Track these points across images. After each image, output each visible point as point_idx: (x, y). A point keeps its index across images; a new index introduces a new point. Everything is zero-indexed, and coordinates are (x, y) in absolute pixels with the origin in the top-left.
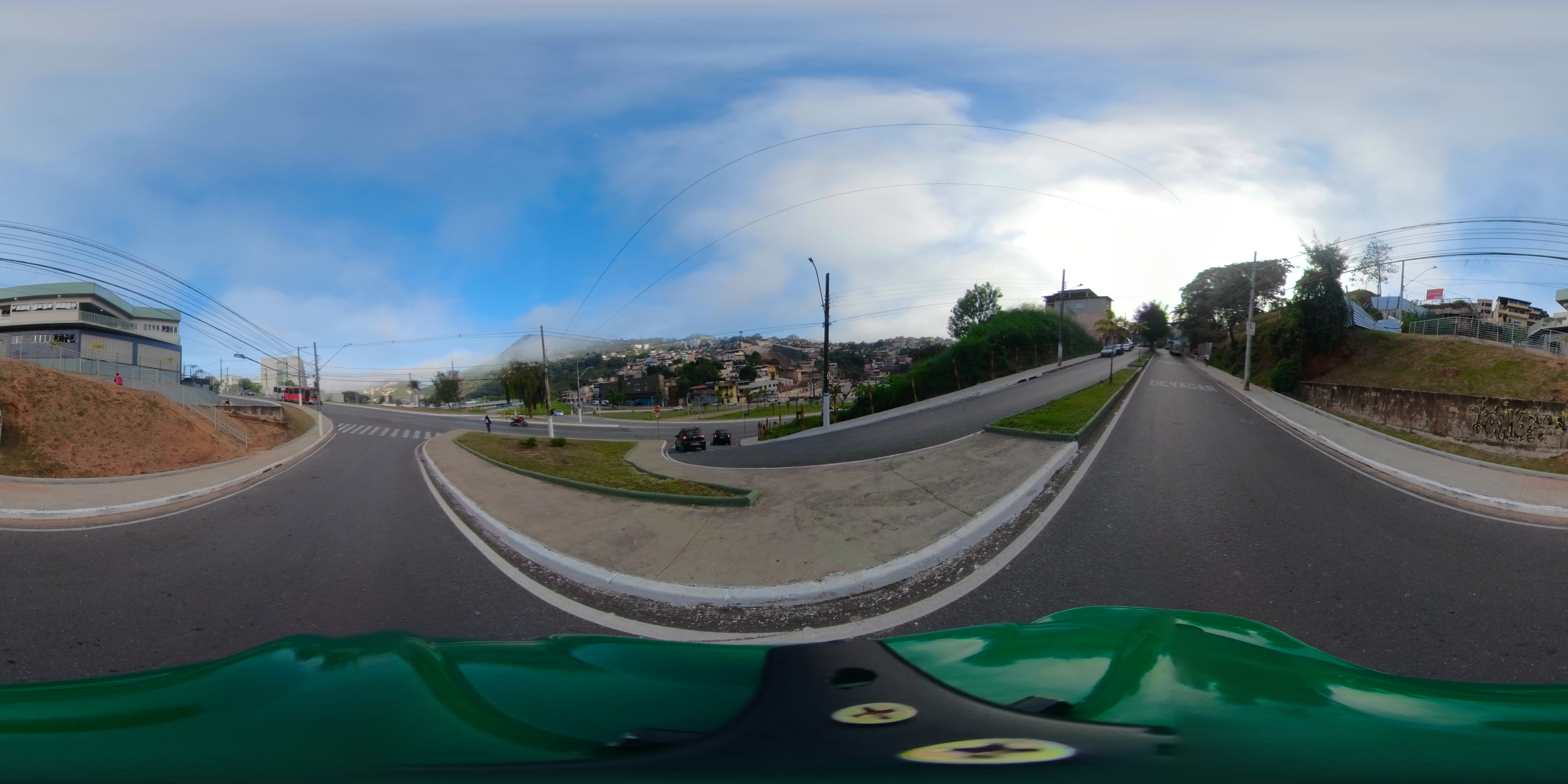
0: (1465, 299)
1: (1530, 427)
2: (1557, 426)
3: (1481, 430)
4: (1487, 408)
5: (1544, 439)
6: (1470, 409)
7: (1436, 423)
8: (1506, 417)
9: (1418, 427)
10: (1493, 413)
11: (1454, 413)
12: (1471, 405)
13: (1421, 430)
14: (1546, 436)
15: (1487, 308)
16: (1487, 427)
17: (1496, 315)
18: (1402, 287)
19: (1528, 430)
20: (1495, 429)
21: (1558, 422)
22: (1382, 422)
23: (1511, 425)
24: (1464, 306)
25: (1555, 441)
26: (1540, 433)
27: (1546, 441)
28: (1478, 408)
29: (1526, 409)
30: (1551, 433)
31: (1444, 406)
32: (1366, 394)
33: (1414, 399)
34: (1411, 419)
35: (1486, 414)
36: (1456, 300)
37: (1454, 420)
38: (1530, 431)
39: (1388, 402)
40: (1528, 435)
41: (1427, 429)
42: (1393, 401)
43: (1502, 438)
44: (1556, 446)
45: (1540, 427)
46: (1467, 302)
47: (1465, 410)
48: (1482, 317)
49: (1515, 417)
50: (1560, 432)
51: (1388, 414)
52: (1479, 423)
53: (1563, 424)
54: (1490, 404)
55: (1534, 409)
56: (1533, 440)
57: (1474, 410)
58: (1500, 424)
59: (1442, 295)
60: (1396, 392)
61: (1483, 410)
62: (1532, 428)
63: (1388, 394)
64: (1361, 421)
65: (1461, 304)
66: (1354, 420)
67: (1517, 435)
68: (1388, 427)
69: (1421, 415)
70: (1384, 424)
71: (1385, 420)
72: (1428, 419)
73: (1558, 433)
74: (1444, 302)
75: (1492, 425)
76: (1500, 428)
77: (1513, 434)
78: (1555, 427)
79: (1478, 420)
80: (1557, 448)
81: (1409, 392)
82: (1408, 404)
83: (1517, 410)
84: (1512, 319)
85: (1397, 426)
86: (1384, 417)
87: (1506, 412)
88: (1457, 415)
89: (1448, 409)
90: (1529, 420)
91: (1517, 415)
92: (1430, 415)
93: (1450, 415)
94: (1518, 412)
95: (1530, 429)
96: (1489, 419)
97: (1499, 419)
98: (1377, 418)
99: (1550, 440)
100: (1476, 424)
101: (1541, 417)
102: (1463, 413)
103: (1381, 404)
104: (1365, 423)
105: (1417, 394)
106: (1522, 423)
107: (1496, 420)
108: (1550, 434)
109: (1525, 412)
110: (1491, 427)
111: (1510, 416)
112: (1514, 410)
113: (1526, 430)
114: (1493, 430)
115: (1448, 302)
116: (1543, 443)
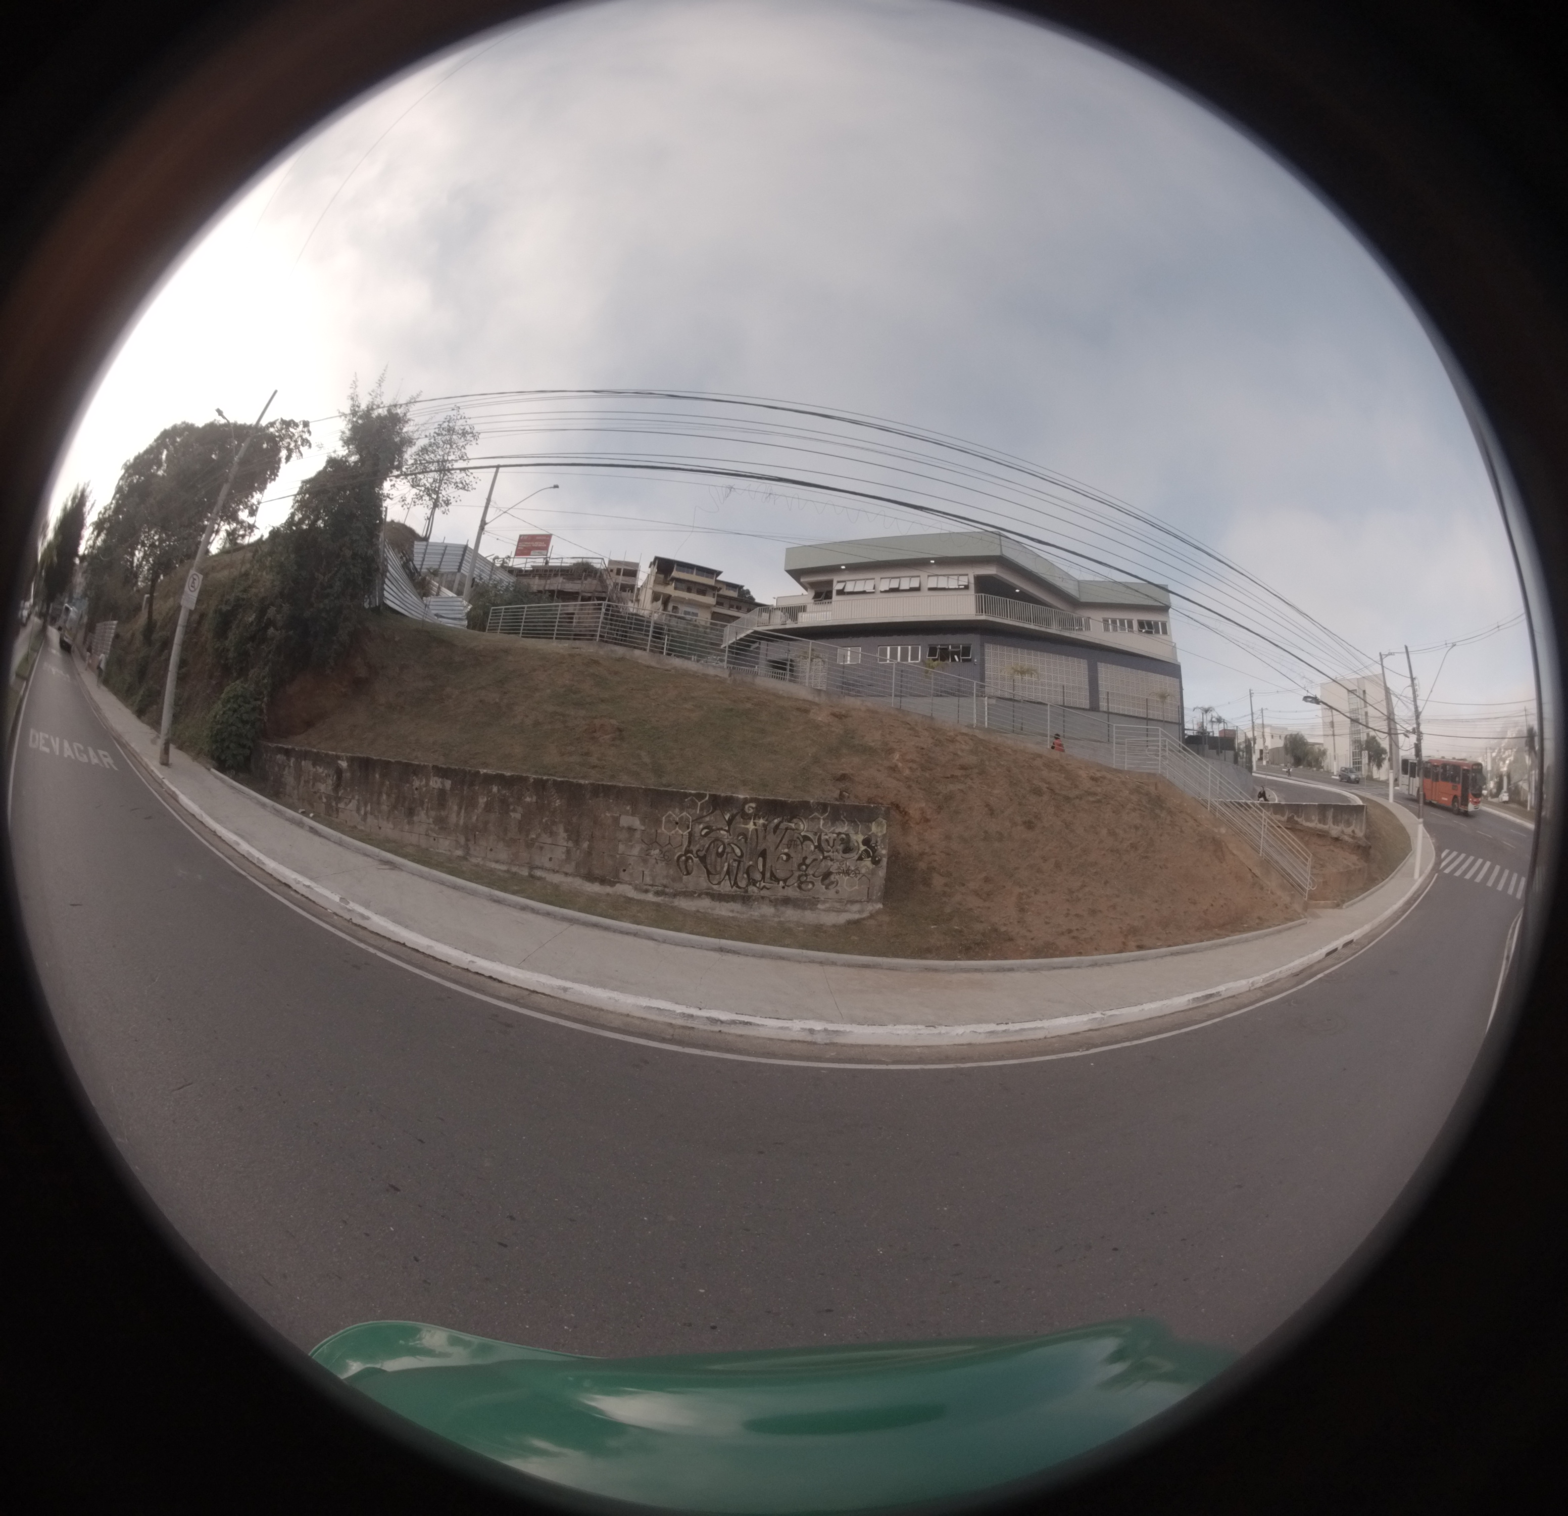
0: (594, 561)
1: (805, 858)
2: (861, 855)
3: (695, 868)
4: (707, 819)
5: (832, 883)
6: (668, 821)
7: (589, 853)
8: (751, 839)
9: (548, 865)
10: (722, 829)
11: (631, 830)
12: (670, 812)
13: (555, 871)
14: (837, 877)
15: (628, 580)
16: (708, 861)
17: (646, 597)
18: (483, 524)
19: (800, 865)
20: (726, 864)
21: (863, 848)
22: (459, 853)
23: (763, 854)
24: (590, 576)
25: (856, 887)
26: (825, 870)
27: (838, 888)
28: (688, 819)
29: (795, 820)
30: (848, 870)
31: (608, 814)
32: (417, 783)
33: (534, 799)
34: (530, 845)
35: (705, 831)
36: (574, 561)
37: (632, 846)
38: (804, 867)
39: (469, 803)
40: (800, 877)
41: (570, 868)
42: (482, 800)
43: (743, 884)
44: (858, 898)
45: (825, 858)
46: (598, 566)
47: (658, 822)
48: (620, 600)
49: (772, 839)
50: (868, 868)
51: (471, 833)
52: (691, 852)
53: (874, 851)
54: (715, 809)
55: (813, 819)
56: (810, 886)
57: (677, 823)
58: (739, 854)
59: (546, 548)
60: (489, 780)
61: (700, 823)
62: (808, 861)
63: (472, 784)
64: (410, 850)
65: (585, 571)
66: (397, 848)
67: (775, 877)
68: (477, 865)
69: (552, 834)
70: (464, 858)
71: (467, 848)
72: (570, 844)
73: (863, 871)
74: (550, 564)
75: (720, 855)
76: (739, 862)
77: (768, 875)
78: (856, 857)
79: (689, 845)
80: (861, 902)
81: (522, 780)
82: (520, 809)
83: (776, 821)
84: (679, 606)
85: (497, 862)
86: (462, 840)
87: (751, 826)
88: (638, 835)
89: (616, 820)
90: (802, 843)
91: (775, 832)
92: (575, 835)
93: (623, 835)
94: (777, 827)
95: (803, 863)
96: (713, 842)
97: (735, 842)
98: (447, 843)
99: (846, 886)
100: (685, 855)
101: (827, 837)
102: (653, 831)
103: (455, 808)
104: (424, 857)
105: (540, 786)
106: (786, 850)
107: (729, 844)
108: (847, 872)
109: (793, 825)
110: (719, 860)
111: (761, 835)
112: (770, 822)
113: (796, 865)
114: (722, 868)
115: (559, 564)
116: (831, 893)
